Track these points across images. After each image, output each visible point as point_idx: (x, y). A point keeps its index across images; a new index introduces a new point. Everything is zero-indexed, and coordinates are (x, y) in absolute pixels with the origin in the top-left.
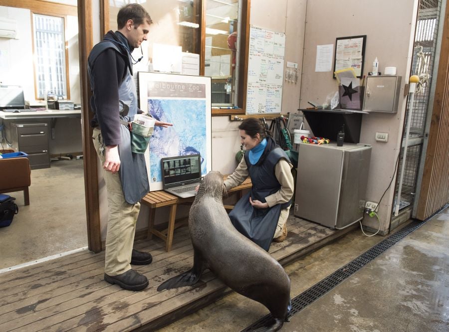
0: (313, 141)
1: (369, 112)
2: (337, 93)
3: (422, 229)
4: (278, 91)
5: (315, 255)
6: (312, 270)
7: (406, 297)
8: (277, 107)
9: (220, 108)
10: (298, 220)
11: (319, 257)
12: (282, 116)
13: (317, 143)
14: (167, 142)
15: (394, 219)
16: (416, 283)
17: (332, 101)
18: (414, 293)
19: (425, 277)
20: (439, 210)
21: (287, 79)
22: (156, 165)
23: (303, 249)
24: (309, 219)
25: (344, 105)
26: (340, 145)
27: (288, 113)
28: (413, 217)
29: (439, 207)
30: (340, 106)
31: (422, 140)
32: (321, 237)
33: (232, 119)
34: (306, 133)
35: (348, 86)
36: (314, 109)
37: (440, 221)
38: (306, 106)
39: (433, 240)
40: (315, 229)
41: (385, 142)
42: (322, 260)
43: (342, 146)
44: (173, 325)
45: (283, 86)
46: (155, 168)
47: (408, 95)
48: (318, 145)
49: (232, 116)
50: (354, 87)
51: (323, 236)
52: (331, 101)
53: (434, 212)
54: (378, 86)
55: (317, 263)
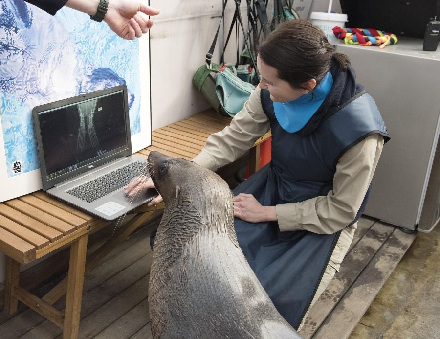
0: (367, 40)
14: (44, 60)
22: (18, 128)
26: (430, 49)
34: (341, 19)
43: (435, 51)
46: (18, 134)
48: (381, 49)
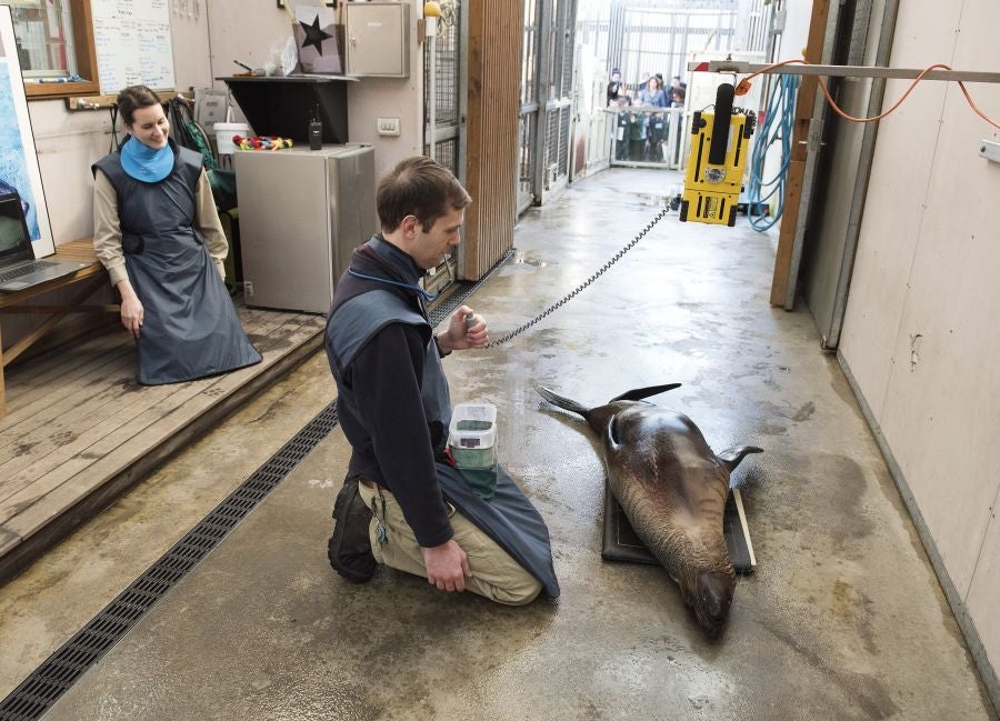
0: (261, 145)
1: (359, 78)
2: (291, 41)
3: (477, 295)
4: (162, 37)
5: (305, 368)
6: (309, 392)
7: (471, 393)
8: (164, 76)
9: (41, 82)
10: (256, 313)
11: (315, 370)
12: (180, 96)
13: (270, 148)
15: (430, 284)
16: (483, 372)
17: (282, 58)
18: (482, 385)
19: (493, 361)
20: (500, 261)
21: (177, 10)
23: (284, 358)
24: (279, 307)
25: (309, 64)
26: (316, 147)
27: (191, 89)
28: (459, 278)
29: (498, 256)
30: (301, 67)
31: (457, 131)
32: (310, 332)
33: (73, 106)
34: (242, 128)
35: (311, 24)
36: (249, 75)
37: (503, 278)
38: (232, 71)
39: (497, 309)
40: (296, 322)
41: (395, 137)
42: (321, 373)
43: (320, 149)
44: (79, 535)
45: (170, 26)
47: (424, 41)
49: (71, 99)
50: (323, 26)
51: (315, 330)
52: (278, 58)
53: (491, 265)
54: (369, 24)
55: (314, 379)
